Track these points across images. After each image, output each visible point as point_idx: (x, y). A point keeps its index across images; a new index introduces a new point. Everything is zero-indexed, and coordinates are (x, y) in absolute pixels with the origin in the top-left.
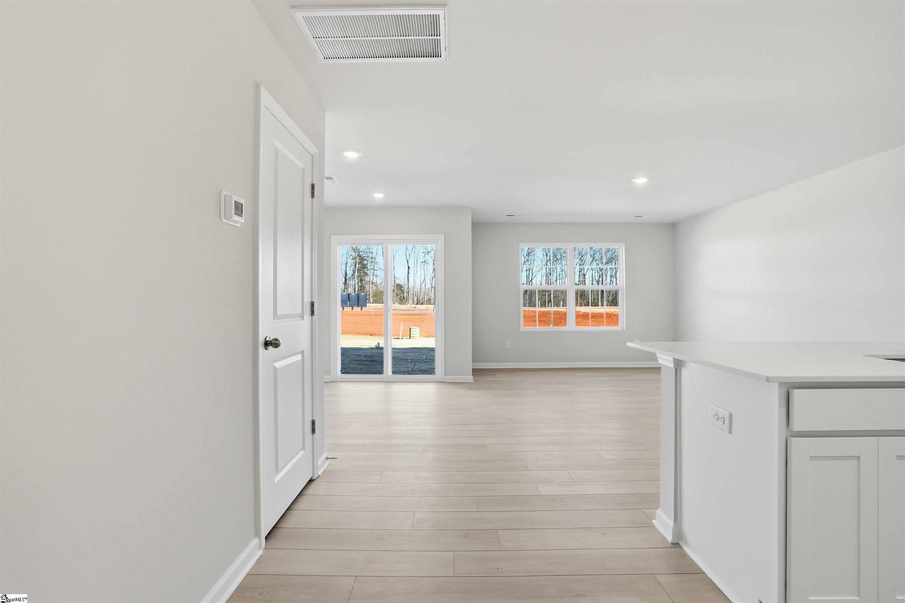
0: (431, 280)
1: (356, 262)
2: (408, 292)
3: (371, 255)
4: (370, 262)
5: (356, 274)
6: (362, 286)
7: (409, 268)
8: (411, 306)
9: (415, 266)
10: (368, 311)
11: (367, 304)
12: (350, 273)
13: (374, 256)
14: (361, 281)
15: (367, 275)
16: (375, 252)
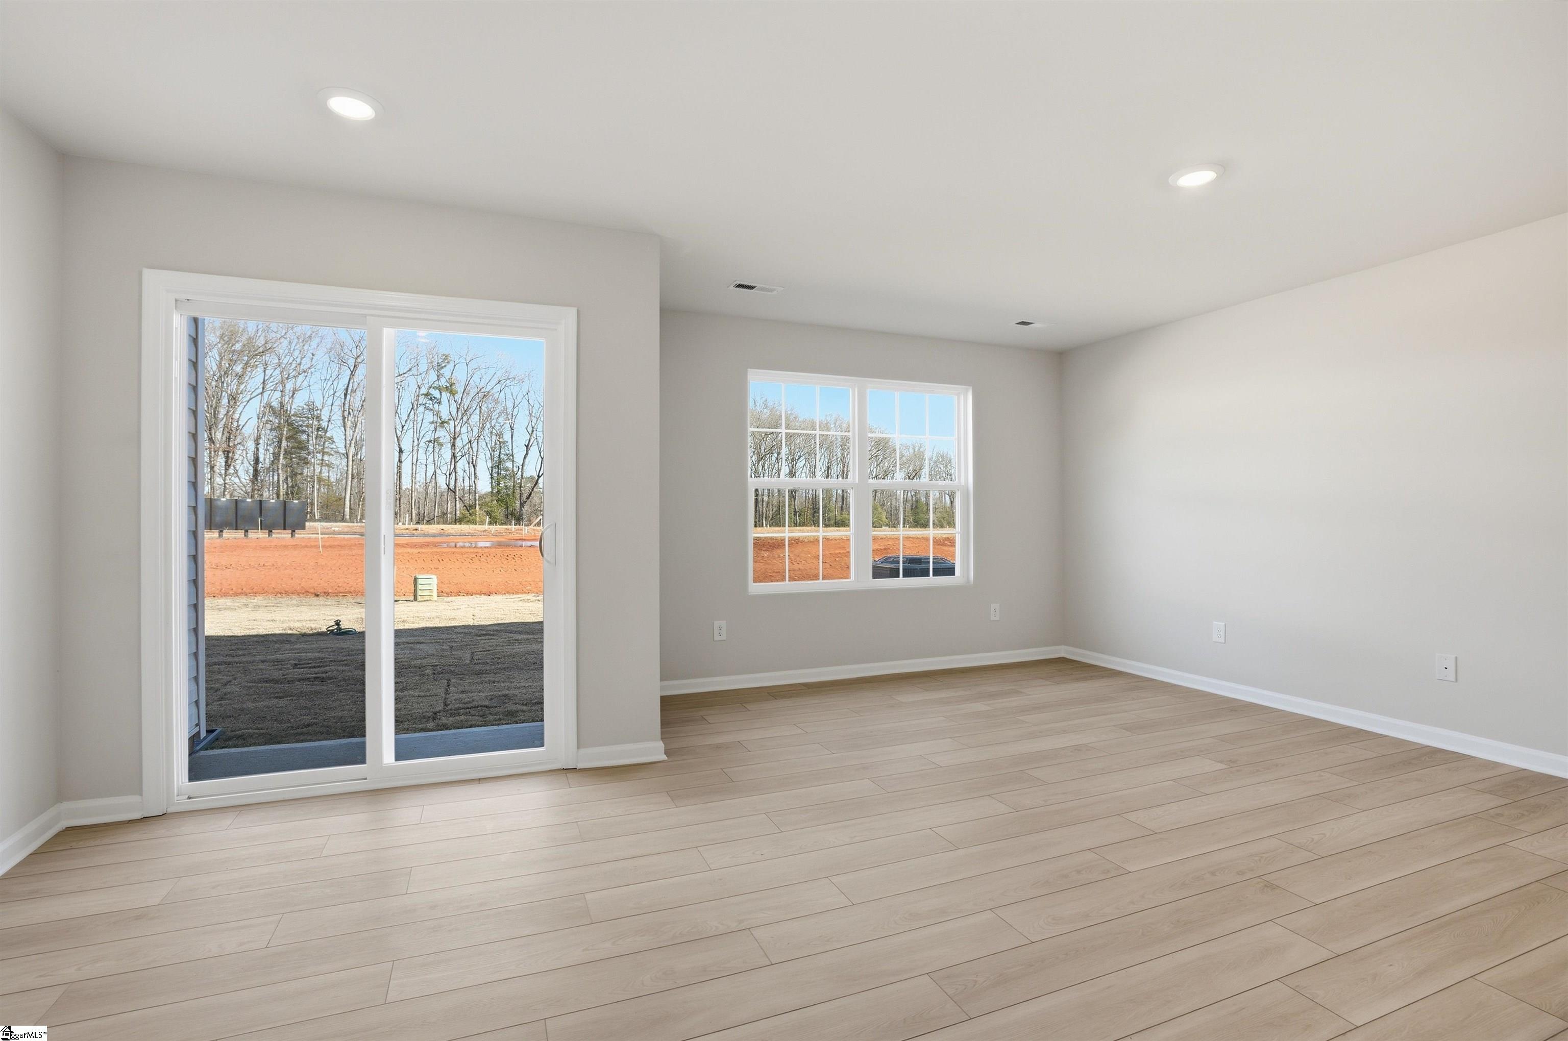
0: (448, 476)
1: (282, 434)
2: (400, 498)
3: (316, 423)
4: (314, 437)
5: (282, 460)
6: (296, 485)
7: (401, 451)
8: (407, 526)
9: (415, 448)
10: (310, 538)
11: (307, 524)
12: (266, 458)
13: (324, 424)
14: (294, 475)
15: (307, 463)
16: (325, 417)
